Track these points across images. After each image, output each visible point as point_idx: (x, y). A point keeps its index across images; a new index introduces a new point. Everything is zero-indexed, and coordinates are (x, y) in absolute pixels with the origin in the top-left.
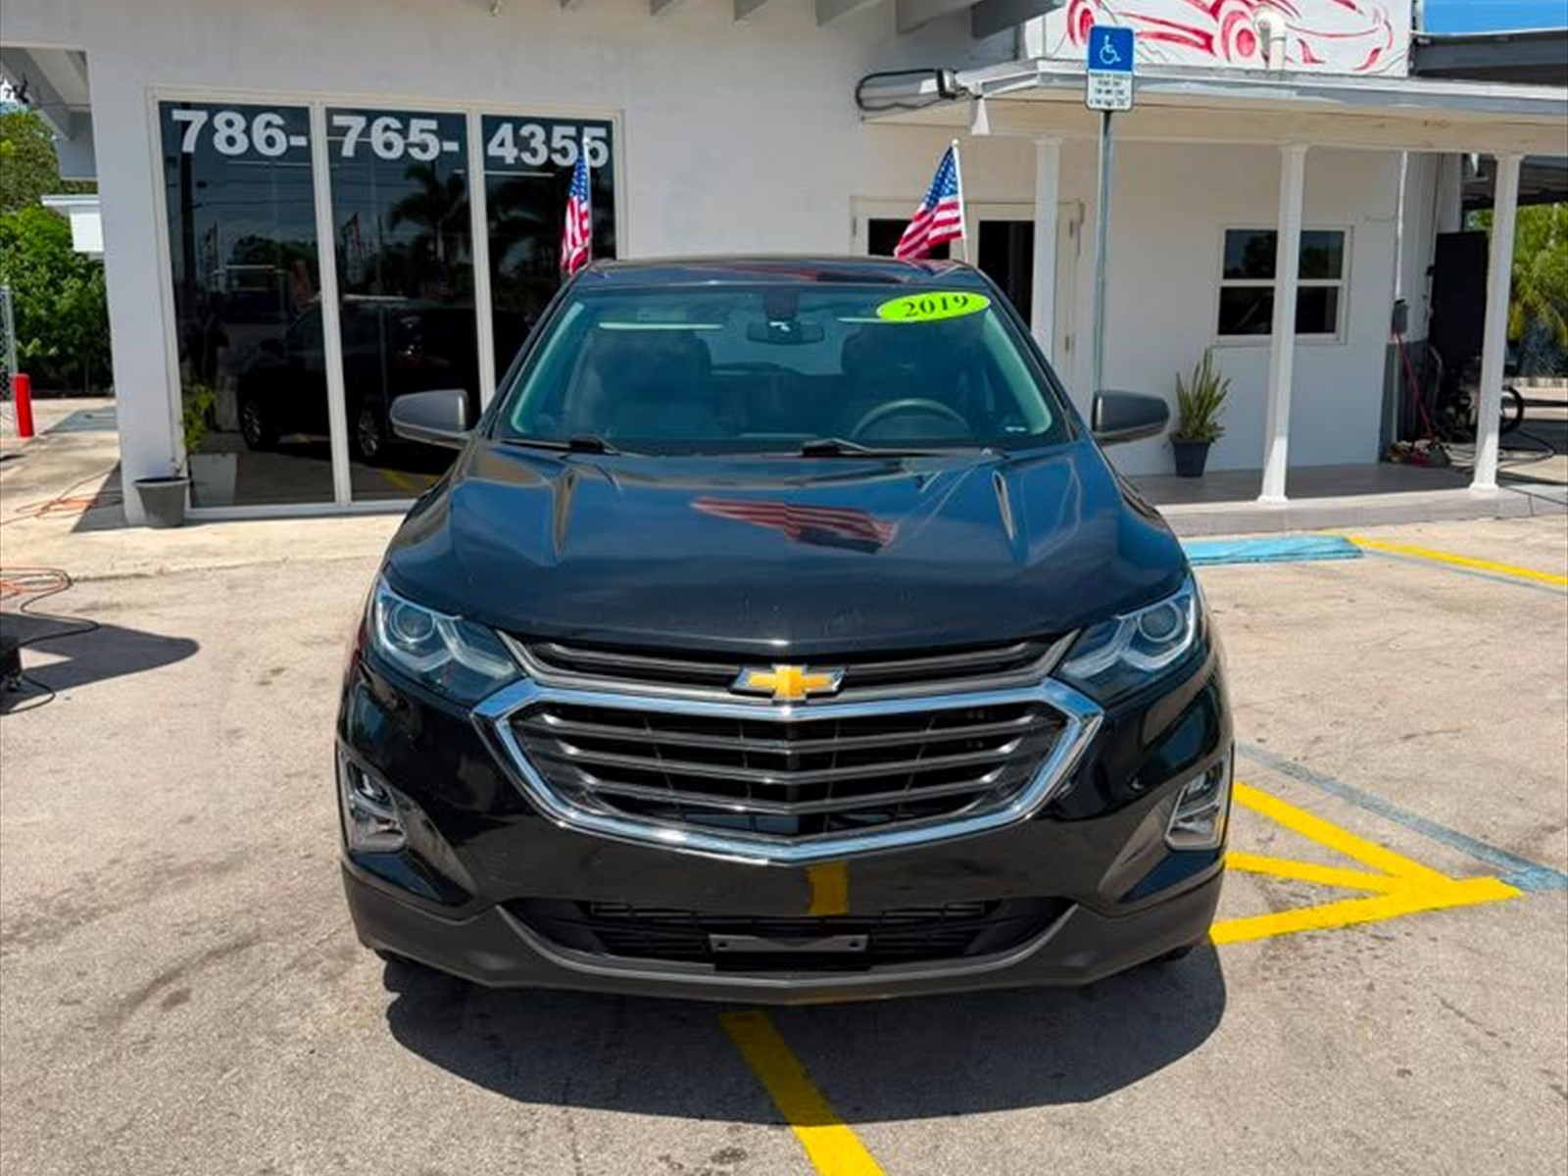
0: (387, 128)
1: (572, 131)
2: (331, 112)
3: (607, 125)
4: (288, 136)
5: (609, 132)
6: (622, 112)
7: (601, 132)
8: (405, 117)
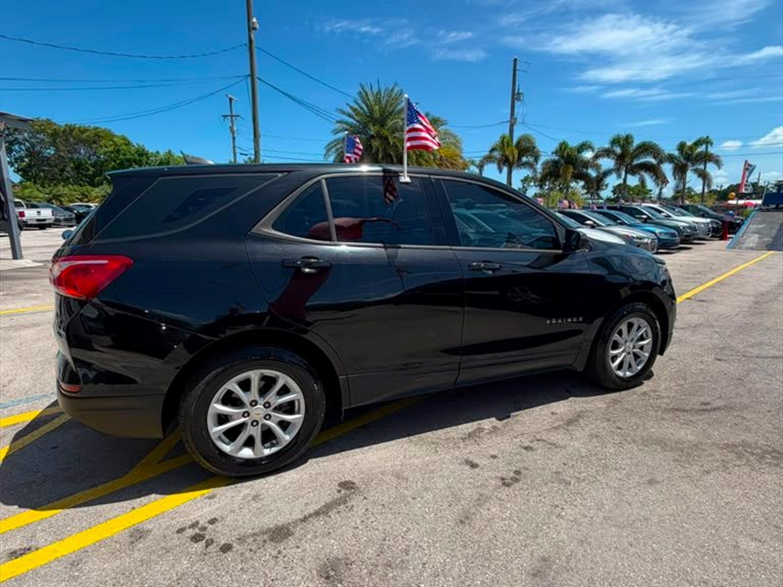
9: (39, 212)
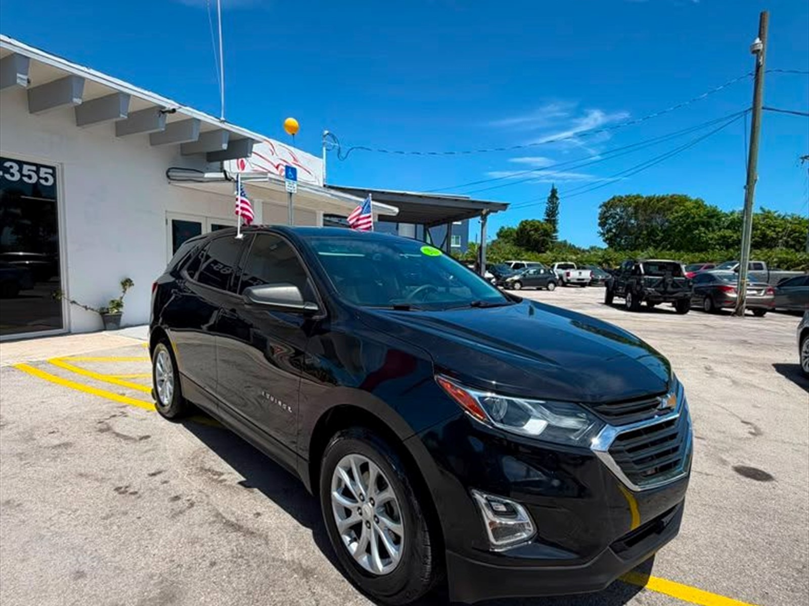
1: (34, 168)
5: (55, 172)
6: (62, 164)
7: (50, 171)
9: (580, 273)
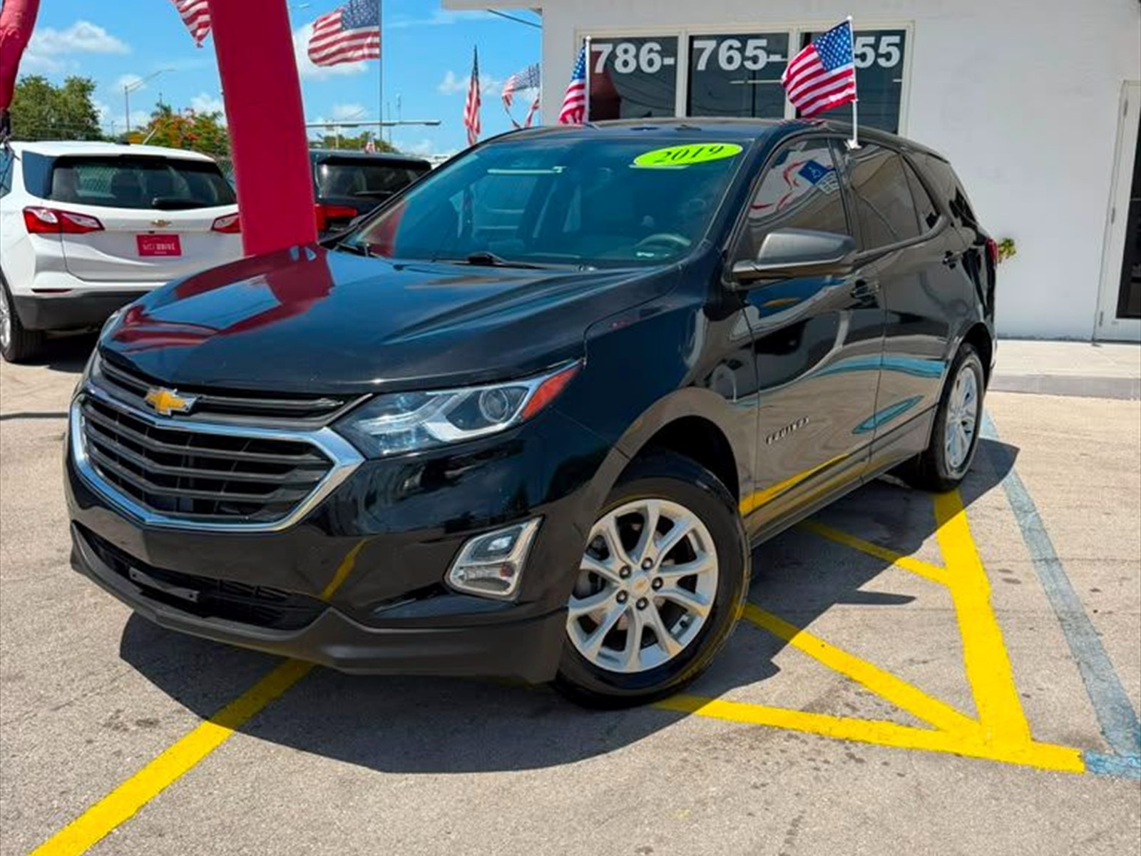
0: (731, 48)
1: (871, 40)
2: (692, 39)
3: (902, 34)
4: (662, 57)
5: (903, 39)
6: (913, 22)
7: (896, 39)
8: (744, 39)
